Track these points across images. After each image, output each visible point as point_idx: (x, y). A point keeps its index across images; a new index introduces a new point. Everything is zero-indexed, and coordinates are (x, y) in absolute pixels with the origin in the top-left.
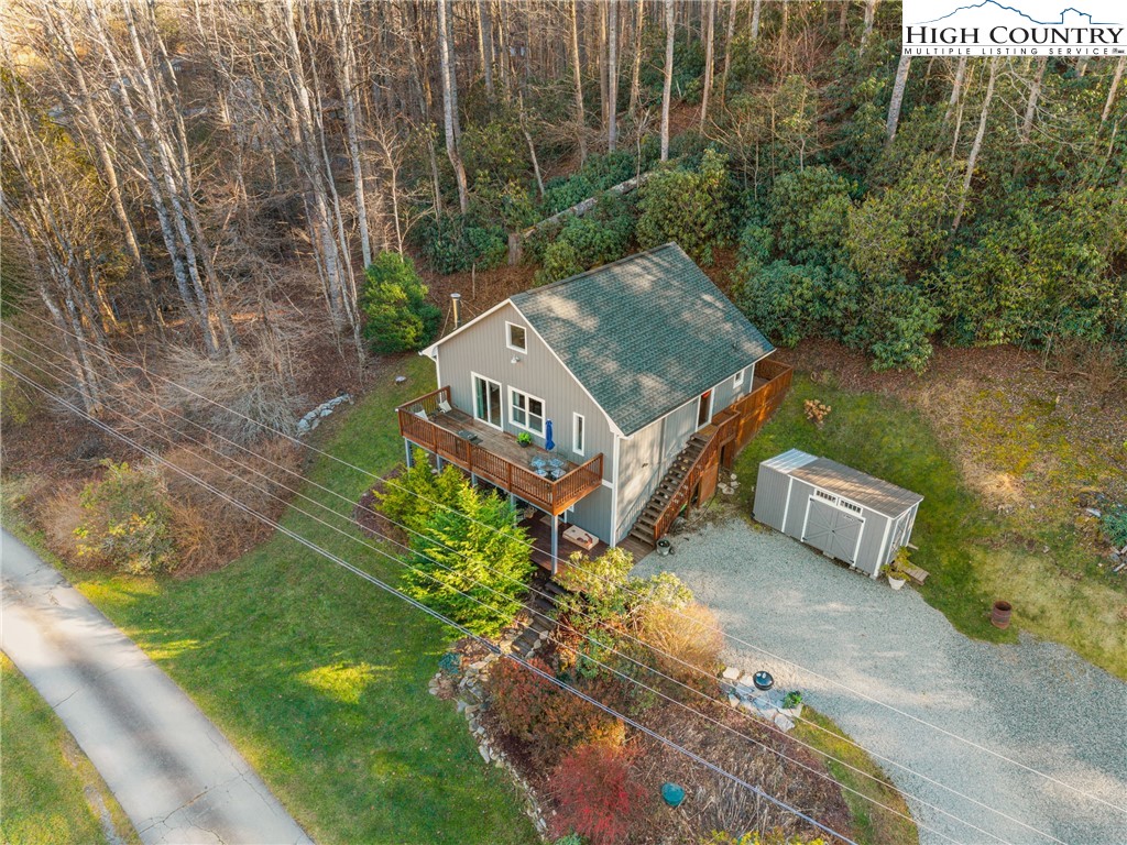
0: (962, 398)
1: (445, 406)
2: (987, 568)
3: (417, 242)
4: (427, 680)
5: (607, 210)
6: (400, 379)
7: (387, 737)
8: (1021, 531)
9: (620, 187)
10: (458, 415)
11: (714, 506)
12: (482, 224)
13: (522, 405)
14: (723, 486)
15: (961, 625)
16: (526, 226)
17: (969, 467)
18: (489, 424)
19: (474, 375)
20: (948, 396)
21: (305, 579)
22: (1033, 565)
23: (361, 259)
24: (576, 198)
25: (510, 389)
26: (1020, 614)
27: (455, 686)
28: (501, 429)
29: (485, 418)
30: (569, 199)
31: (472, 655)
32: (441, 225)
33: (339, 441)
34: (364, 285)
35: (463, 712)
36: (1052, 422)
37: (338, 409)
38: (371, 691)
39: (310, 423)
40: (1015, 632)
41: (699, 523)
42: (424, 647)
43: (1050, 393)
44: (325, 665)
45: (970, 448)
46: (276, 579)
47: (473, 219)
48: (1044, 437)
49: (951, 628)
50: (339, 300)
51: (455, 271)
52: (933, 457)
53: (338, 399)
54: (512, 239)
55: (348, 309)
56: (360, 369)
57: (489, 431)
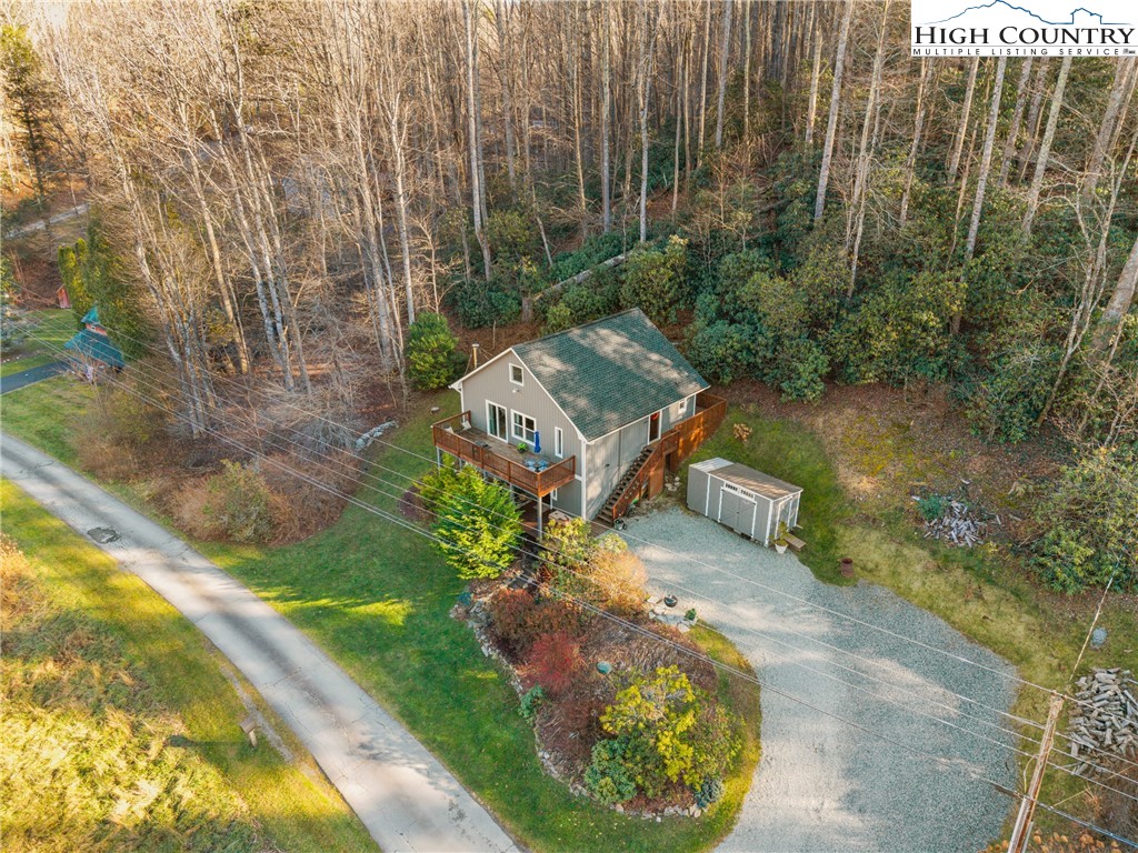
0: (846, 423)
1: (466, 425)
2: (846, 539)
3: (450, 304)
4: (448, 609)
5: (599, 279)
6: (434, 409)
7: (420, 642)
8: (869, 513)
9: (610, 262)
10: (476, 431)
11: (661, 499)
12: (503, 290)
13: (521, 423)
14: (669, 486)
15: (820, 575)
16: (534, 292)
17: (842, 470)
18: (498, 438)
19: (488, 402)
20: (836, 421)
21: (362, 548)
22: (874, 536)
23: (407, 317)
24: (576, 269)
25: (513, 412)
26: (862, 569)
27: (467, 612)
28: (506, 441)
29: (496, 434)
30: (570, 271)
31: (480, 594)
32: (470, 290)
33: (387, 454)
34: (409, 336)
35: (472, 628)
36: (904, 439)
37: (387, 432)
38: (409, 617)
39: (366, 441)
40: (857, 580)
41: (647, 509)
42: (447, 590)
43: (908, 419)
44: (378, 601)
45: (845, 457)
46: (343, 547)
47: (495, 286)
48: (897, 450)
49: (813, 577)
50: (388, 349)
51: (480, 327)
52: (821, 465)
53: (387, 424)
54: (524, 302)
55: (396, 355)
56: (404, 401)
57: (497, 443)
